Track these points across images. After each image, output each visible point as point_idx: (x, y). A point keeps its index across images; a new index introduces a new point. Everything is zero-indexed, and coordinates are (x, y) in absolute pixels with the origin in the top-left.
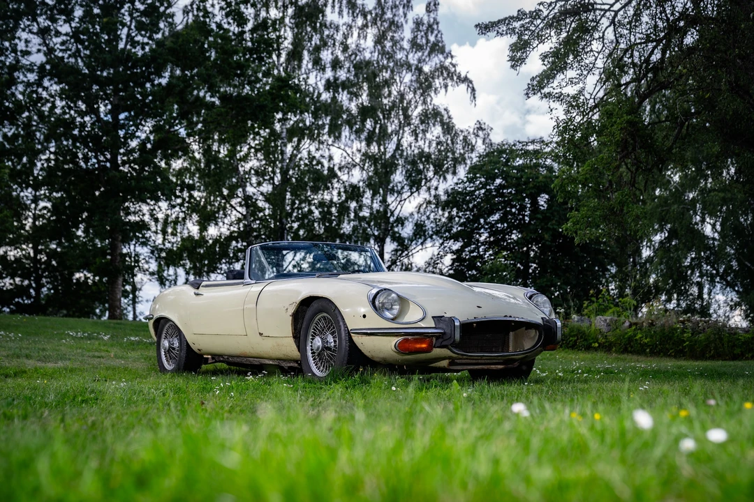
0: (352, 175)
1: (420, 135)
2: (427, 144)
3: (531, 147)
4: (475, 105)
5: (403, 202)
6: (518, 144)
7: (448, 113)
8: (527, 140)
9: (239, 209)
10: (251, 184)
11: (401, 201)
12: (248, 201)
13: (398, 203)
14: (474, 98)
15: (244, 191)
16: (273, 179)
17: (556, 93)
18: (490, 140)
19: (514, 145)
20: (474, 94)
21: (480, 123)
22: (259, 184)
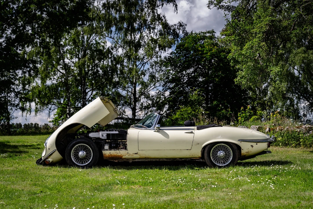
0: (118, 52)
1: (152, 31)
2: (155, 35)
3: (208, 35)
4: (177, 13)
5: (144, 64)
6: (201, 33)
7: (165, 18)
8: (206, 32)
9: (61, 71)
10: (68, 58)
11: (143, 64)
12: (66, 67)
13: (142, 65)
14: (177, 9)
15: (64, 61)
16: (79, 55)
17: (226, 6)
18: (186, 31)
19: (199, 34)
20: (177, 8)
21: (180, 23)
22: (72, 58)
